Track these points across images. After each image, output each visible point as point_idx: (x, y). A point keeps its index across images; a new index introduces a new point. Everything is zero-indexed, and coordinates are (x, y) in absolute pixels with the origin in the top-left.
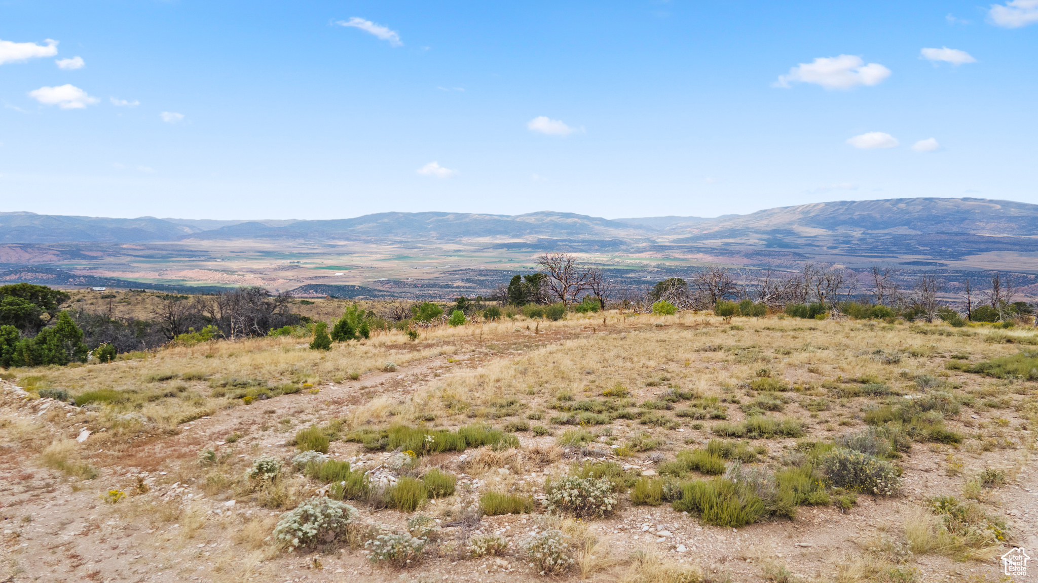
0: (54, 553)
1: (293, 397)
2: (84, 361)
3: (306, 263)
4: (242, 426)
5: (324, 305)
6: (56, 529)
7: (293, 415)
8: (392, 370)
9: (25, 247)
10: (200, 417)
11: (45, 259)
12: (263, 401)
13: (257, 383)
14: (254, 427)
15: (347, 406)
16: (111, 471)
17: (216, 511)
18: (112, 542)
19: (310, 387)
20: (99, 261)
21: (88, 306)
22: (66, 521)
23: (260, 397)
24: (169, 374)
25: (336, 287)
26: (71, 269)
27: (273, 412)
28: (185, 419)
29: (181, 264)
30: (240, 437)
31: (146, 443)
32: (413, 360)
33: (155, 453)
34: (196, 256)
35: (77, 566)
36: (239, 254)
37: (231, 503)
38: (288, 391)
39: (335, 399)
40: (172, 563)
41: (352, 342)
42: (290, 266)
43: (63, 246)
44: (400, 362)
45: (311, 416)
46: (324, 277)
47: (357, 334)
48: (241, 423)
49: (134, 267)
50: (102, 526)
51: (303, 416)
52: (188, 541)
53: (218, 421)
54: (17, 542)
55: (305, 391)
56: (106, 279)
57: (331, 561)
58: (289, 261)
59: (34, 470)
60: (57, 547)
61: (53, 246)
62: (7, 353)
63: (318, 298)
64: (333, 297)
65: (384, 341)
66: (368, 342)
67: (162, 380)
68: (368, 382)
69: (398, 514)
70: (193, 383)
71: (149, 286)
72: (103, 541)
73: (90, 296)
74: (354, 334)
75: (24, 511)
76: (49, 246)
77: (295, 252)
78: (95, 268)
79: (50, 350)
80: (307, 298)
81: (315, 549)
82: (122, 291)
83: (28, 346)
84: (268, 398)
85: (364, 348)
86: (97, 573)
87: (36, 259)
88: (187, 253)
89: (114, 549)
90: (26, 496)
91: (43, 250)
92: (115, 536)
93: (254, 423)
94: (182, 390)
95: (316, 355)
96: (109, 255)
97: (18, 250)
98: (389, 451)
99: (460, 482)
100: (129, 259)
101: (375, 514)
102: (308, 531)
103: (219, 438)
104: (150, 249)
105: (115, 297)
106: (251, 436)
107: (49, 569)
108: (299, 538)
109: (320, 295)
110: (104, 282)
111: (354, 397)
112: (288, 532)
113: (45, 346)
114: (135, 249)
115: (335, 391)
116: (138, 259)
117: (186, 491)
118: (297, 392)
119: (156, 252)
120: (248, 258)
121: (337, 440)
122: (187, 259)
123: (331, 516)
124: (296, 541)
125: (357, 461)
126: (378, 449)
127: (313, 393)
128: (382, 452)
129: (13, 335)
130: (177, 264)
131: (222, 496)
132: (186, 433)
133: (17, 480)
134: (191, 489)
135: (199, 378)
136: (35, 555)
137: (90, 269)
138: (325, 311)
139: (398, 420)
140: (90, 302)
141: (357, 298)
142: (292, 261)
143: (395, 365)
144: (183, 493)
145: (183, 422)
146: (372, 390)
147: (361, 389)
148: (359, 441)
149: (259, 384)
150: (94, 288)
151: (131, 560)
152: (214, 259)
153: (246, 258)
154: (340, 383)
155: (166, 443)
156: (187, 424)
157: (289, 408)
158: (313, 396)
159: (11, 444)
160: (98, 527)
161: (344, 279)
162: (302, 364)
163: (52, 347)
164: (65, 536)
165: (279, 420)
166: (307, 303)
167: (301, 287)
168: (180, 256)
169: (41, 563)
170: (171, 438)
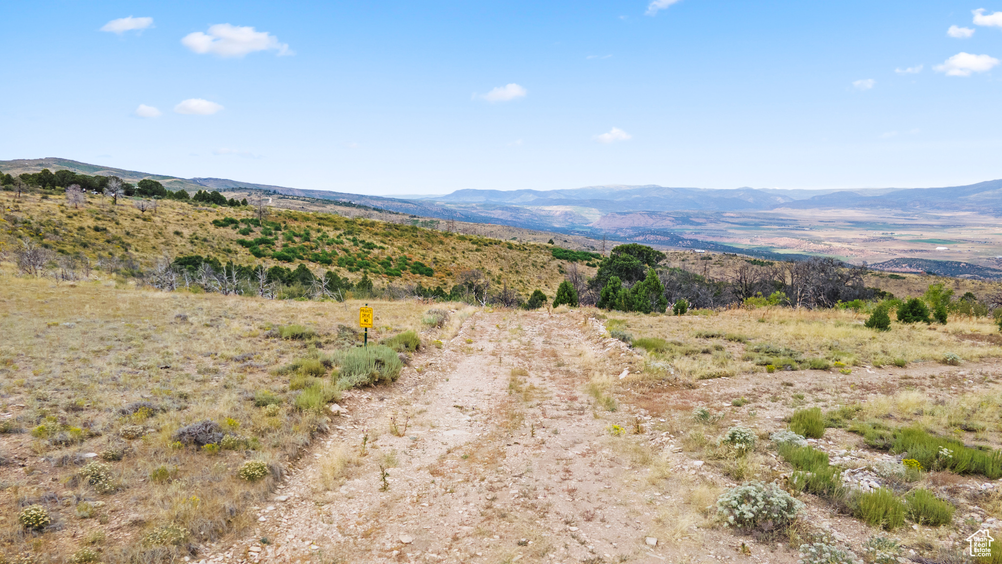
0: (558, 464)
1: (820, 374)
2: (663, 311)
3: (901, 235)
4: (754, 393)
5: (916, 281)
6: (568, 445)
7: (810, 392)
8: (953, 363)
9: (651, 214)
10: (719, 377)
11: (664, 224)
12: (786, 372)
13: (789, 353)
14: (765, 396)
15: (876, 393)
16: (626, 407)
17: (684, 467)
18: (597, 468)
19: (842, 366)
20: (703, 227)
21: (690, 265)
22: (577, 441)
23: (784, 367)
24: (715, 332)
25: (935, 262)
26: (681, 234)
27: (791, 385)
28: (706, 376)
29: (771, 231)
30: (748, 402)
31: (665, 391)
32: (989, 356)
33: (669, 401)
34: (785, 225)
35: (565, 480)
36: (828, 224)
37: (699, 463)
38: (816, 367)
39: (865, 384)
40: (628, 502)
41: (920, 325)
42: (881, 238)
43: (677, 213)
44: (967, 356)
45: (829, 396)
46: (922, 251)
47: (931, 316)
48: (754, 390)
49: (730, 234)
50: (599, 453)
51: (820, 395)
52: (650, 486)
53: (735, 383)
54: (539, 448)
55: (836, 369)
56: (707, 242)
57: (762, 551)
58: (881, 232)
59: (581, 394)
60: (562, 460)
61: (670, 214)
62: (612, 299)
63: (911, 273)
64: (929, 273)
65: (961, 328)
66: (941, 327)
67: (707, 337)
68: (914, 372)
69: (864, 527)
70: (733, 343)
71: (741, 251)
72: (592, 465)
73: (692, 257)
74: (926, 316)
75: (556, 425)
76: (668, 213)
77: (889, 223)
78: (699, 233)
79: (640, 300)
80: (898, 272)
81: (751, 533)
82: (718, 254)
83: (626, 295)
84: (793, 370)
85: (932, 334)
86: (574, 490)
87: (658, 224)
88: (777, 221)
89: (596, 474)
90: (564, 413)
91: (663, 217)
92: (601, 464)
93: (768, 392)
94: (719, 348)
95: (869, 333)
96: (711, 222)
97: (646, 216)
98: (892, 454)
99: (967, 515)
100: (727, 225)
101: (836, 518)
102: (745, 512)
103: (728, 399)
104: (744, 217)
105: (710, 259)
106: (759, 404)
107: (548, 476)
108: (735, 516)
109: (914, 270)
110: (705, 245)
111: (889, 385)
112: (727, 507)
113: (636, 296)
114: (732, 217)
115: (870, 375)
116: (733, 225)
117: (670, 441)
118: (826, 368)
119: (750, 220)
120: (837, 228)
121: (840, 427)
122: (777, 227)
123: (773, 504)
124: (731, 519)
125: (846, 455)
126: (880, 449)
127: (843, 373)
128: (882, 453)
129: (617, 285)
130: (768, 231)
131: (696, 454)
132: (702, 389)
133: (566, 400)
134: (675, 440)
135: (739, 340)
136: (545, 461)
137: (696, 233)
138: (917, 287)
139: (926, 421)
140: (691, 262)
141: (961, 276)
142: (885, 232)
143: (958, 357)
144: (667, 442)
145: (703, 378)
146: (917, 381)
147: (903, 378)
148: (862, 434)
149: (791, 355)
150: (696, 250)
151: (602, 488)
152: (802, 228)
153: (834, 228)
154: (880, 367)
155: (682, 395)
156: (706, 380)
157: (810, 384)
158: (842, 377)
159: (577, 371)
160: (595, 453)
161: (947, 255)
162: (848, 341)
163: (642, 297)
164: (570, 454)
165: (793, 394)
166: (897, 277)
167: (893, 260)
168: (771, 224)
169: (545, 470)
170: (689, 391)
